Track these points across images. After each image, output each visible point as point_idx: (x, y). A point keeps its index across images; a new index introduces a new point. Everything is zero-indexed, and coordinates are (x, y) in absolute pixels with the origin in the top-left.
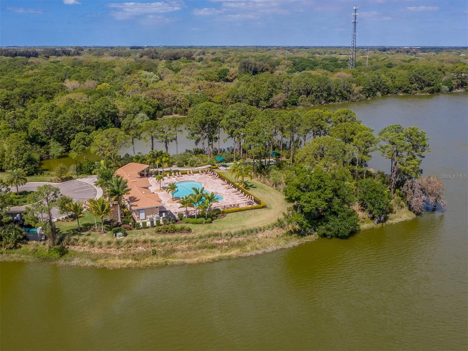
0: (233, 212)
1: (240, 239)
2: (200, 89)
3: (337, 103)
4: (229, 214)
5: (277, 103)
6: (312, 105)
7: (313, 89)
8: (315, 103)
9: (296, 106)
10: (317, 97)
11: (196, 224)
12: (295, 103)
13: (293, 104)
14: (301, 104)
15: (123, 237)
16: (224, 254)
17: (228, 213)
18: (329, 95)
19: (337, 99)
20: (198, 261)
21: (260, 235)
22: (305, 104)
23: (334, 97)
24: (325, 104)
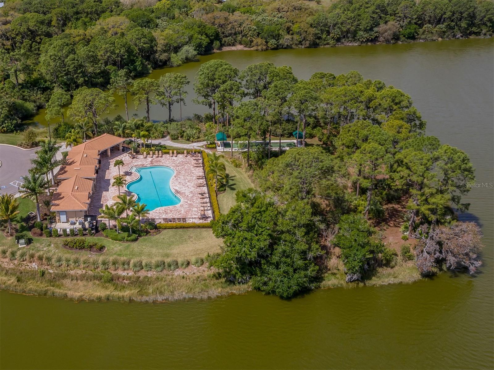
0: (172, 228)
1: (150, 274)
2: (279, 12)
3: (482, 37)
4: (165, 231)
5: (383, 35)
6: (440, 39)
7: (444, 16)
8: (445, 36)
9: (412, 41)
10: (450, 28)
11: (116, 240)
12: (412, 35)
13: (409, 38)
14: (423, 37)
15: (25, 246)
16: (117, 293)
17: (165, 229)
18: (472, 24)
19: (484, 31)
20: (81, 296)
21: (178, 272)
22: (428, 38)
23: (479, 27)
24: (461, 38)
